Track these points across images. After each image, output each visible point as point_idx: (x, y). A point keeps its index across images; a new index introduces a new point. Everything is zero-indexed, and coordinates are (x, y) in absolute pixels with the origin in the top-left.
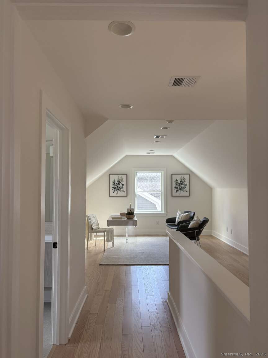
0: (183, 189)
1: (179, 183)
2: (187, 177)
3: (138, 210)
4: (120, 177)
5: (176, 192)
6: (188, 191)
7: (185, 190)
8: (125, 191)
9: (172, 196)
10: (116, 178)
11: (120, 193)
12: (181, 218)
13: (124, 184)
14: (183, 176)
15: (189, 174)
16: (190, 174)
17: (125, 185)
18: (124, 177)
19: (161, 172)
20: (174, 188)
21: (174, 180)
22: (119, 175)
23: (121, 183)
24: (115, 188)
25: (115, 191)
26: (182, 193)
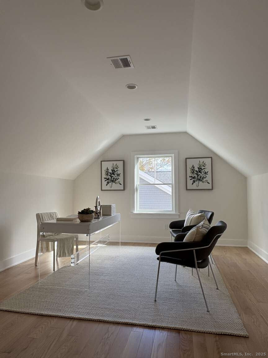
0: (203, 179)
1: (196, 171)
2: (208, 162)
3: (140, 209)
4: (115, 164)
5: (193, 184)
6: (210, 182)
7: (206, 181)
8: (122, 183)
9: (187, 189)
10: (109, 166)
11: (115, 186)
12: (190, 220)
13: (120, 174)
14: (202, 160)
15: (211, 158)
16: (213, 157)
17: (122, 175)
18: (120, 164)
19: (172, 157)
20: (189, 179)
21: (189, 166)
22: (113, 162)
23: (116, 173)
24: (108, 179)
25: (108, 183)
26: (202, 185)
